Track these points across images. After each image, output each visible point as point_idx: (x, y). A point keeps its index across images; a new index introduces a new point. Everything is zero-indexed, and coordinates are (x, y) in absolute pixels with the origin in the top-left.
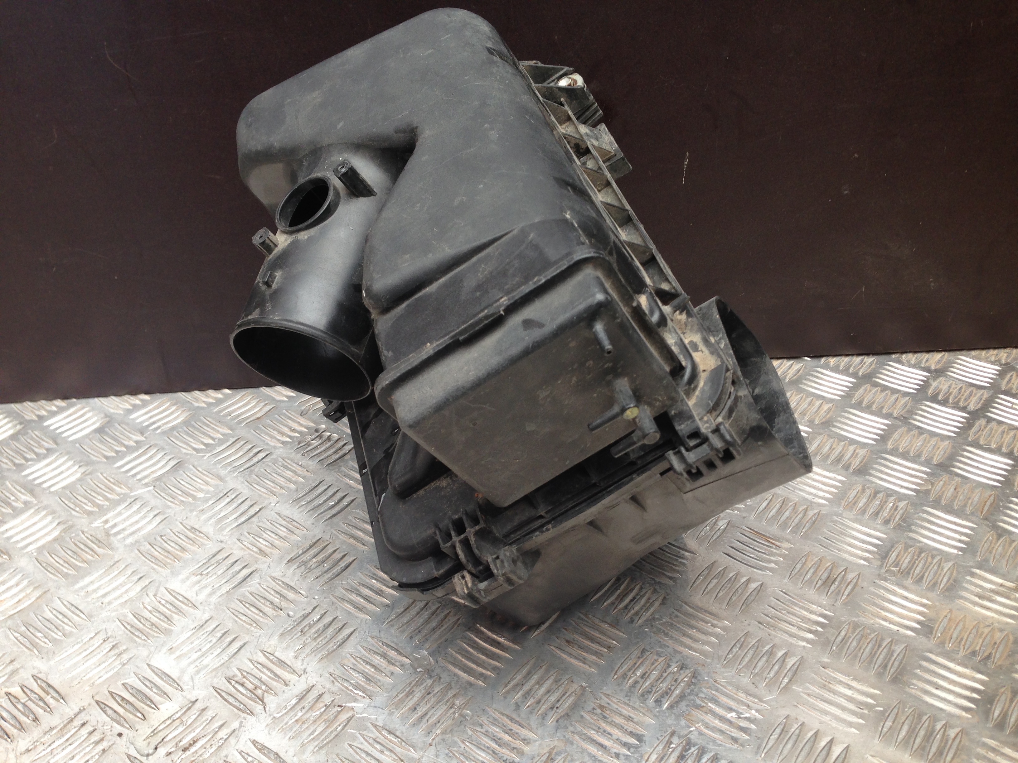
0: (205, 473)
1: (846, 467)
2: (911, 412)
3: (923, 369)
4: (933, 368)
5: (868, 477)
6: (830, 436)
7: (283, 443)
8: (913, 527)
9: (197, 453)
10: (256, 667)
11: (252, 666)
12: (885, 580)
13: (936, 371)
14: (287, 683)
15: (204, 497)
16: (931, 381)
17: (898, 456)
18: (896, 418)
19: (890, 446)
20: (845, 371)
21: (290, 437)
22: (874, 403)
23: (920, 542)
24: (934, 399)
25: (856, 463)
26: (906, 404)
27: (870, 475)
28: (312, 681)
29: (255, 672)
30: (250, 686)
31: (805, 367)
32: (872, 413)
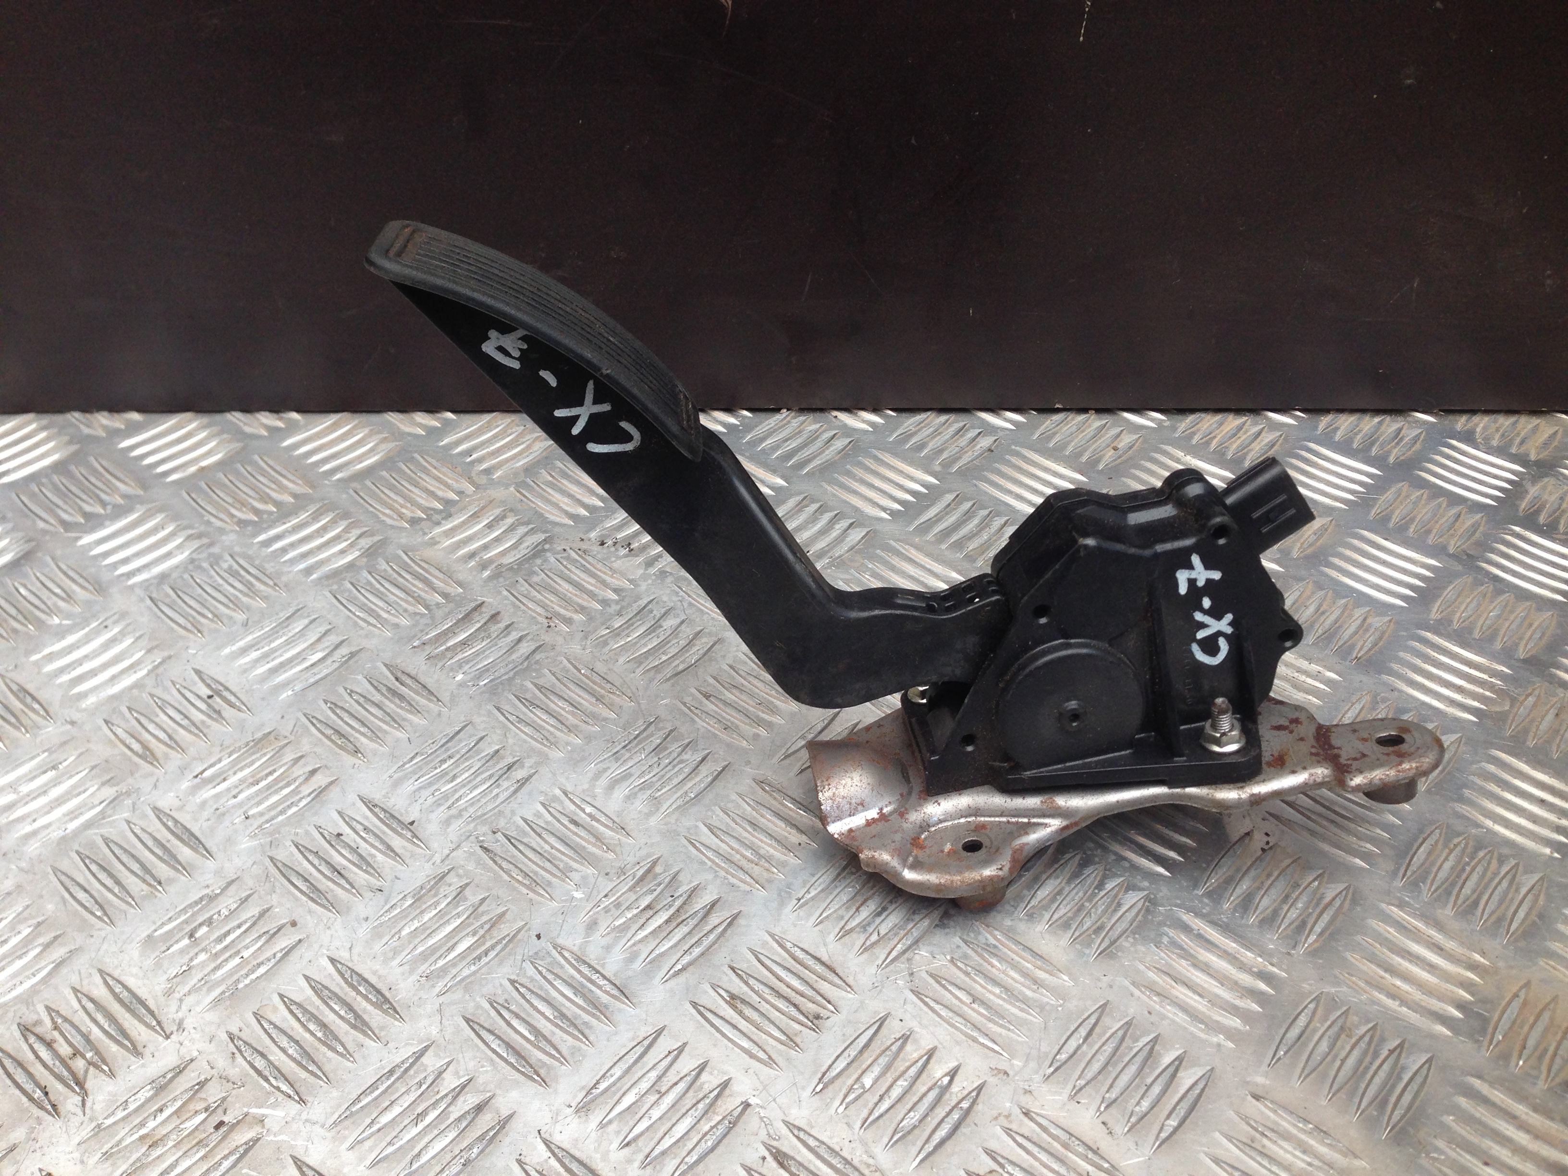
0: (72, 574)
1: (1344, 652)
2: (1485, 546)
3: (1513, 458)
4: (1533, 457)
5: (1385, 677)
6: (1319, 586)
7: (241, 523)
8: (1467, 792)
9: (66, 530)
10: (84, 1008)
11: (76, 1005)
12: (1401, 905)
13: (1539, 464)
14: (140, 1048)
15: (60, 625)
16: (1528, 485)
17: (1448, 637)
18: (1452, 556)
19: (1435, 613)
20: (1362, 454)
21: (256, 511)
22: (1412, 520)
23: (1478, 825)
24: (1530, 522)
25: (1364, 645)
26: (1475, 527)
27: (1391, 673)
28: (191, 1050)
29: (81, 1018)
30: (65, 1050)
31: (1285, 440)
32: (1406, 543)
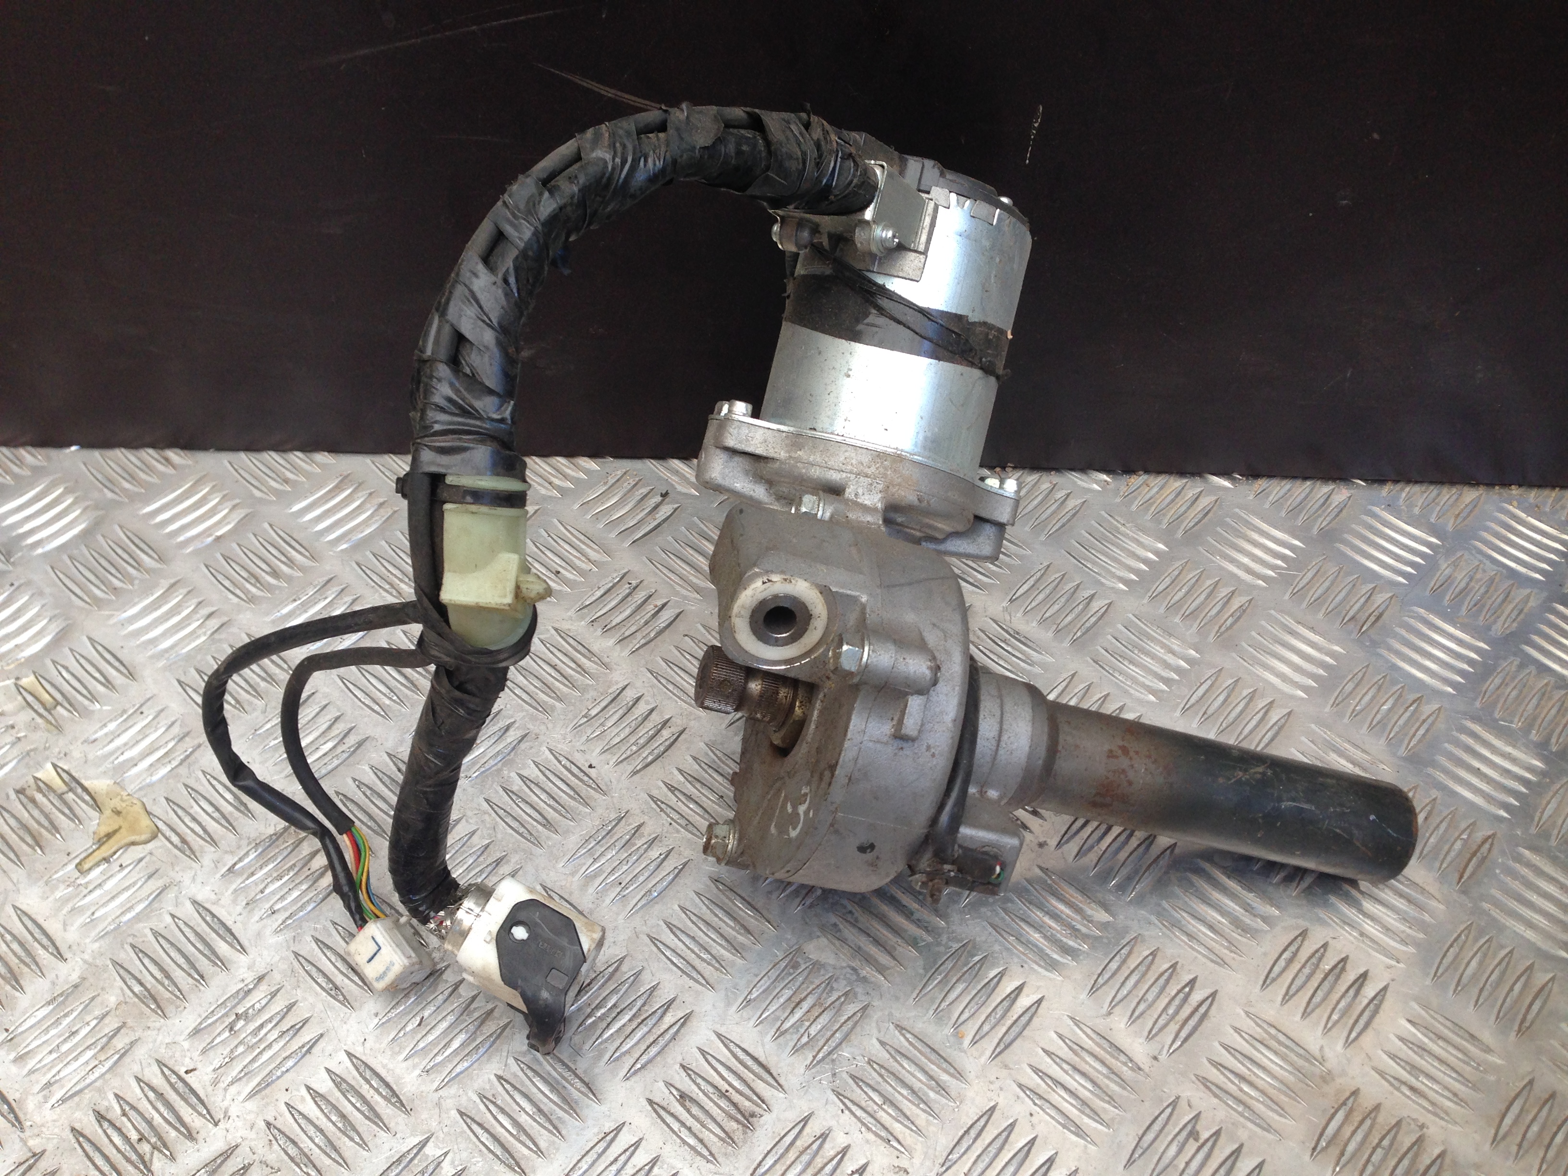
0: (107, 655)
9: (100, 608)
28: (234, 1137)
29: (144, 1106)
30: (133, 1135)
32: (1314, 627)
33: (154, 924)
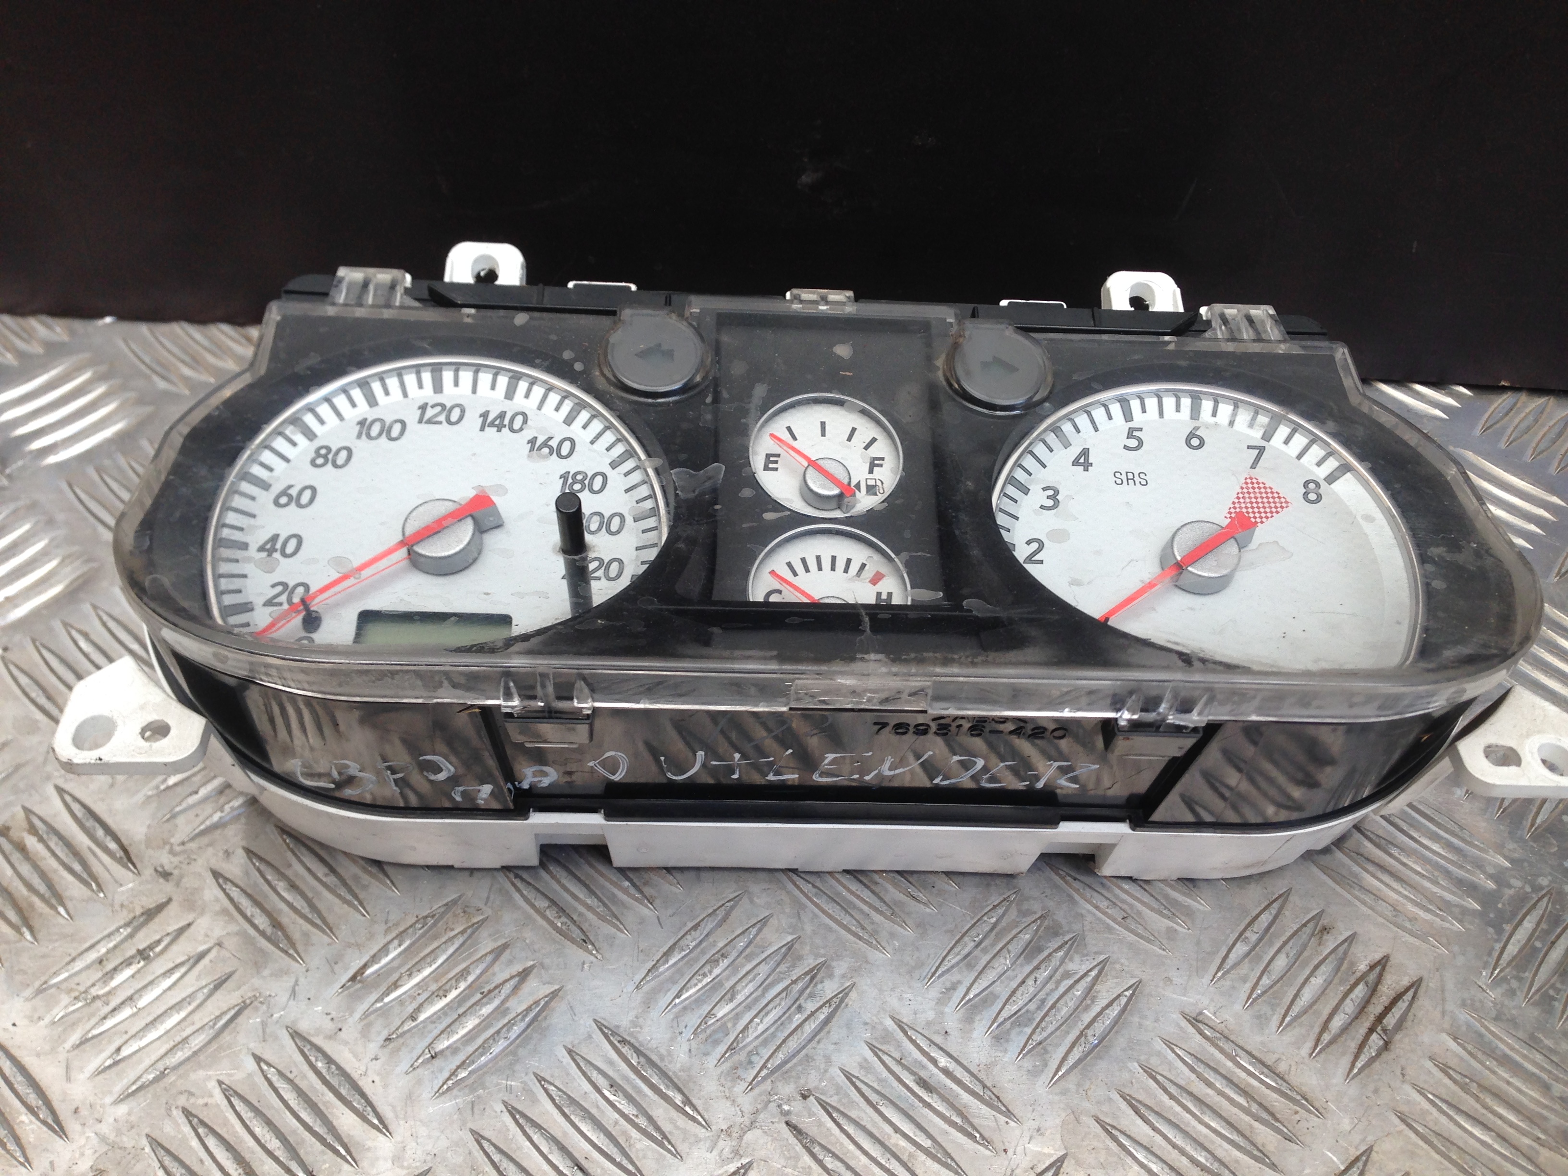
33: (224, 1071)
